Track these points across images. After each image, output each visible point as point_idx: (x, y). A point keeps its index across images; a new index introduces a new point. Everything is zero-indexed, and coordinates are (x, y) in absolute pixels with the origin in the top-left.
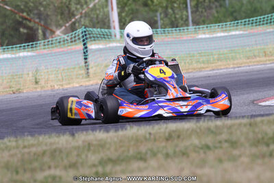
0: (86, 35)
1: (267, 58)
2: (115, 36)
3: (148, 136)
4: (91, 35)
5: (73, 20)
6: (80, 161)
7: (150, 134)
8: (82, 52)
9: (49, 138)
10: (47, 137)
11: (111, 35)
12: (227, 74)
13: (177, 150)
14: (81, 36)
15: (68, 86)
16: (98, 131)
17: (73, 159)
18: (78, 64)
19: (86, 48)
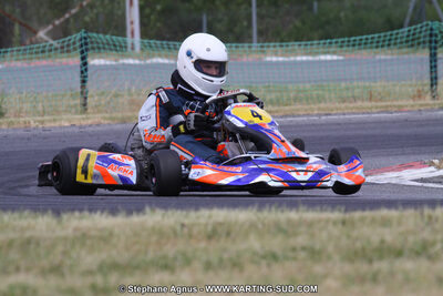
0: (86, 44)
1: (373, 103)
2: (133, 48)
3: (178, 228)
4: (95, 45)
5: (67, 16)
6: (68, 262)
7: (183, 225)
8: (79, 70)
9: (20, 217)
10: (16, 215)
11: (126, 47)
12: (306, 125)
13: (225, 256)
14: (78, 44)
15: (53, 125)
16: (99, 213)
17: (56, 257)
18: (71, 90)
19: (85, 64)
